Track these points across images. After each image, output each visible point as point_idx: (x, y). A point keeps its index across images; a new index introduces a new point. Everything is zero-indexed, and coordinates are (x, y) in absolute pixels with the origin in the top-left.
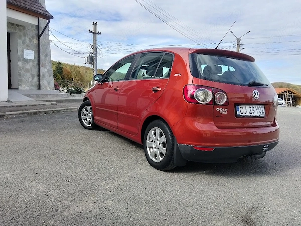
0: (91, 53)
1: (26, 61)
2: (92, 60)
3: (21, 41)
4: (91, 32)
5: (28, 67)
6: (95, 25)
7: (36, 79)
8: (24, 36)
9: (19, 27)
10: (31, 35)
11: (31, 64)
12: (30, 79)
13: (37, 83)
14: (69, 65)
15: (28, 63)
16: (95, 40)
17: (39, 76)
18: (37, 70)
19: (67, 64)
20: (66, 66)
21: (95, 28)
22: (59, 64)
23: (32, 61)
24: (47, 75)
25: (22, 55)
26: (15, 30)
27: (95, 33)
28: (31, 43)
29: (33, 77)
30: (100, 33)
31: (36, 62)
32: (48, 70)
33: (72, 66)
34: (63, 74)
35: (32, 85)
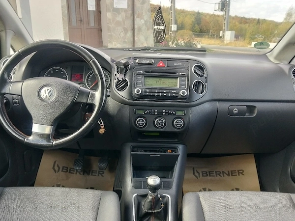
1: (117, 11)
2: (224, 5)
5: (119, 18)
7: (130, 34)
11: (123, 14)
12: (122, 34)
13: (132, 39)
15: (119, 13)
17: (133, 29)
18: (131, 22)
19: (208, 14)
20: (206, 16)
22: (198, 13)
23: (125, 11)
24: (144, 27)
25: (112, 4)
29: (126, 30)
31: (130, 12)
32: (146, 22)
34: (201, 25)
35: (125, 42)
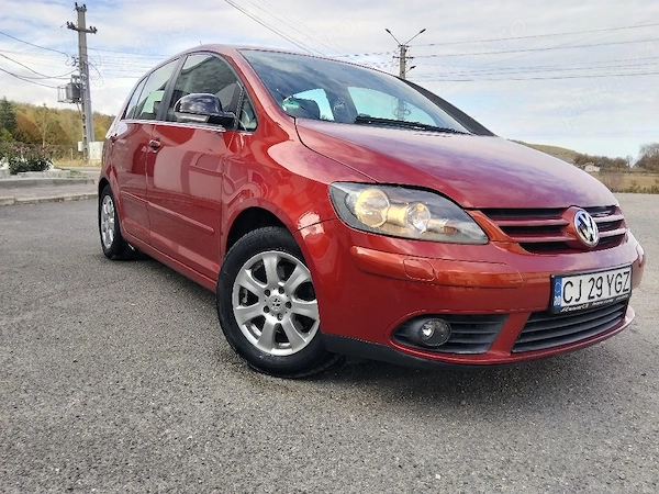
0: (74, 77)
2: (78, 92)
4: (72, 27)
6: (81, 10)
14: (33, 108)
16: (83, 47)
19: (28, 106)
20: (24, 111)
21: (82, 19)
22: (6, 104)
27: (82, 31)
30: (95, 31)
33: (39, 111)
34: (18, 130)
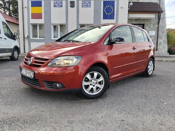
3: (148, 27)
7: (155, 45)
8: (150, 24)
9: (148, 20)
10: (154, 23)
11: (153, 38)
13: (156, 48)
17: (157, 44)
18: (156, 40)
23: (154, 36)
24: (163, 43)
26: (145, 22)
28: (154, 27)
31: (156, 37)
32: (164, 40)
